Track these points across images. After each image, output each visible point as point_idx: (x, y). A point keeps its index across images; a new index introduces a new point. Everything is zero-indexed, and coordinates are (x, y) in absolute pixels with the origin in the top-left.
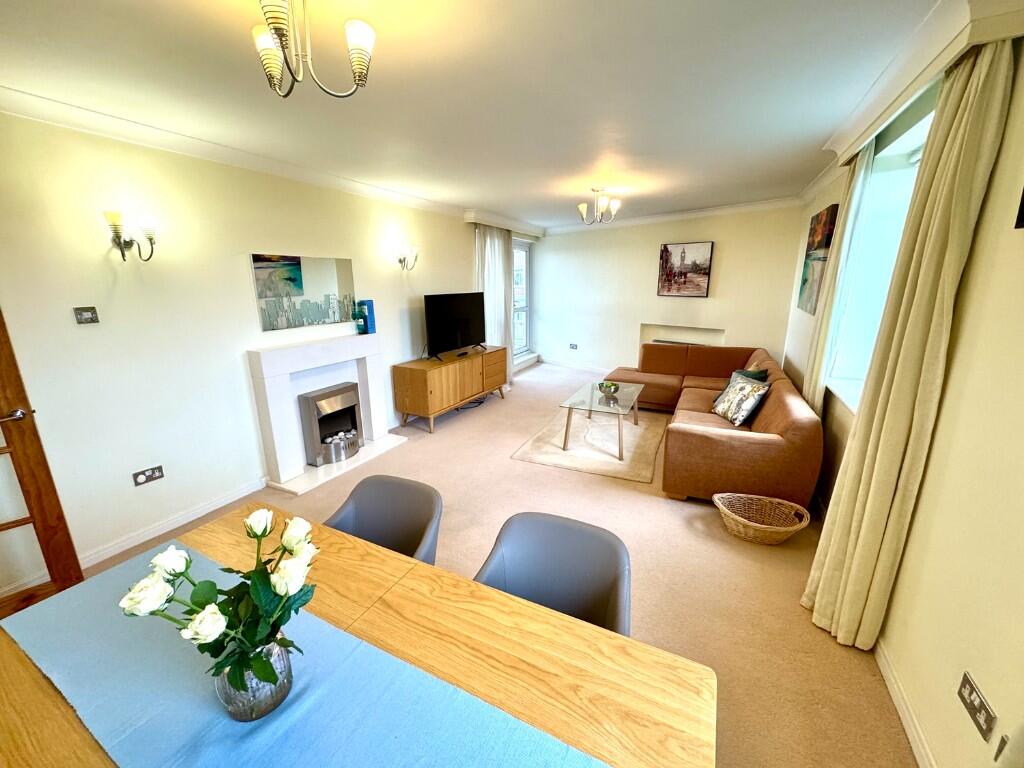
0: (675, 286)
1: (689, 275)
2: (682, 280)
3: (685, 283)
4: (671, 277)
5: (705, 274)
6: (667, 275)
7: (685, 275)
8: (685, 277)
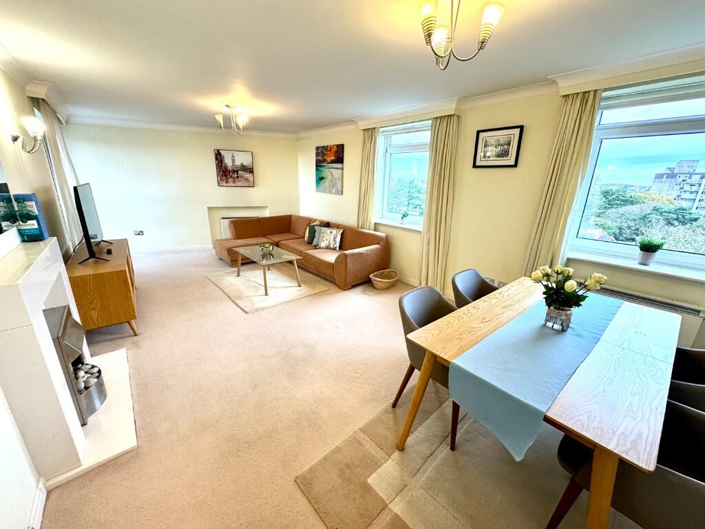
0: (231, 180)
1: (239, 172)
2: (236, 176)
3: (238, 177)
4: (226, 173)
5: (250, 172)
6: (224, 172)
7: (237, 172)
8: (238, 174)
